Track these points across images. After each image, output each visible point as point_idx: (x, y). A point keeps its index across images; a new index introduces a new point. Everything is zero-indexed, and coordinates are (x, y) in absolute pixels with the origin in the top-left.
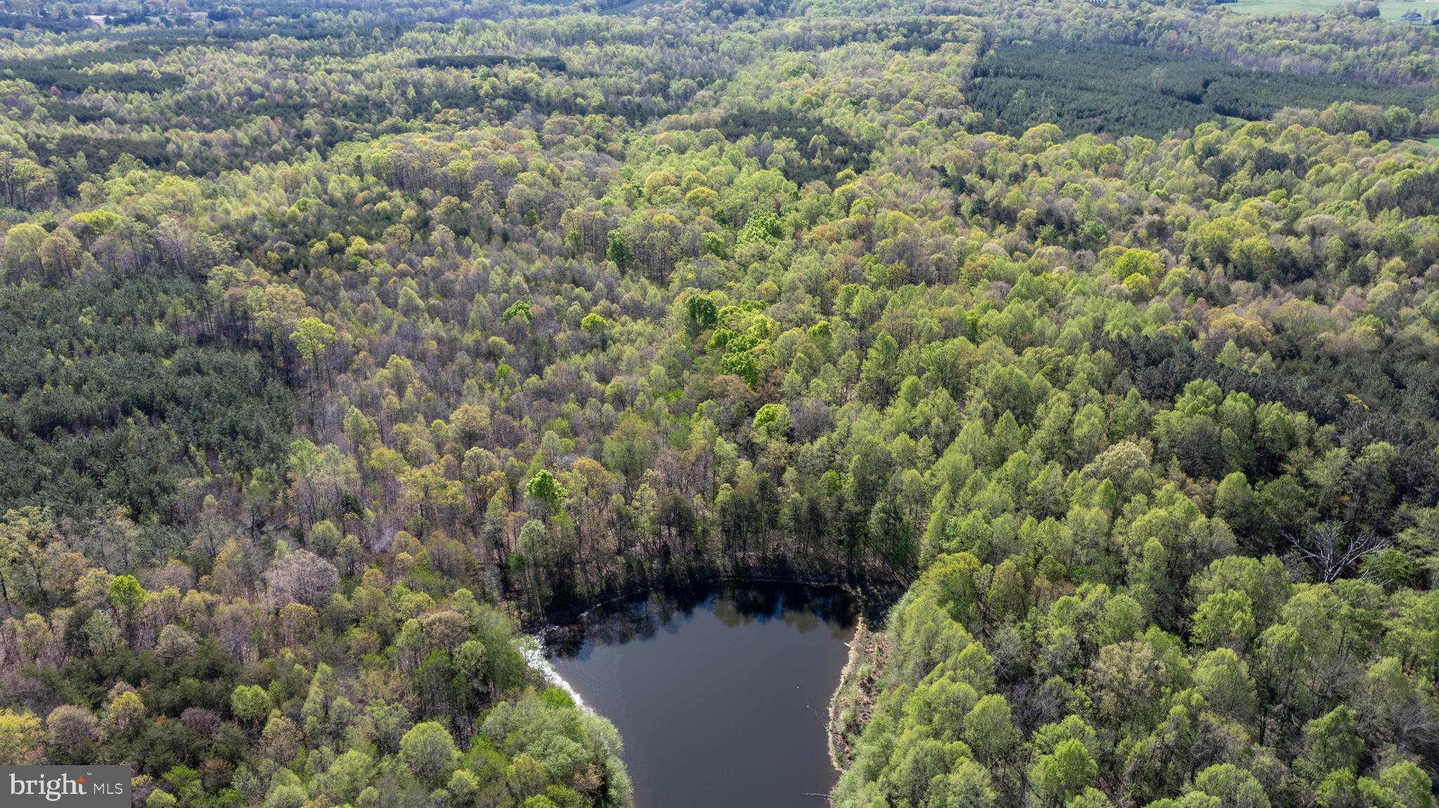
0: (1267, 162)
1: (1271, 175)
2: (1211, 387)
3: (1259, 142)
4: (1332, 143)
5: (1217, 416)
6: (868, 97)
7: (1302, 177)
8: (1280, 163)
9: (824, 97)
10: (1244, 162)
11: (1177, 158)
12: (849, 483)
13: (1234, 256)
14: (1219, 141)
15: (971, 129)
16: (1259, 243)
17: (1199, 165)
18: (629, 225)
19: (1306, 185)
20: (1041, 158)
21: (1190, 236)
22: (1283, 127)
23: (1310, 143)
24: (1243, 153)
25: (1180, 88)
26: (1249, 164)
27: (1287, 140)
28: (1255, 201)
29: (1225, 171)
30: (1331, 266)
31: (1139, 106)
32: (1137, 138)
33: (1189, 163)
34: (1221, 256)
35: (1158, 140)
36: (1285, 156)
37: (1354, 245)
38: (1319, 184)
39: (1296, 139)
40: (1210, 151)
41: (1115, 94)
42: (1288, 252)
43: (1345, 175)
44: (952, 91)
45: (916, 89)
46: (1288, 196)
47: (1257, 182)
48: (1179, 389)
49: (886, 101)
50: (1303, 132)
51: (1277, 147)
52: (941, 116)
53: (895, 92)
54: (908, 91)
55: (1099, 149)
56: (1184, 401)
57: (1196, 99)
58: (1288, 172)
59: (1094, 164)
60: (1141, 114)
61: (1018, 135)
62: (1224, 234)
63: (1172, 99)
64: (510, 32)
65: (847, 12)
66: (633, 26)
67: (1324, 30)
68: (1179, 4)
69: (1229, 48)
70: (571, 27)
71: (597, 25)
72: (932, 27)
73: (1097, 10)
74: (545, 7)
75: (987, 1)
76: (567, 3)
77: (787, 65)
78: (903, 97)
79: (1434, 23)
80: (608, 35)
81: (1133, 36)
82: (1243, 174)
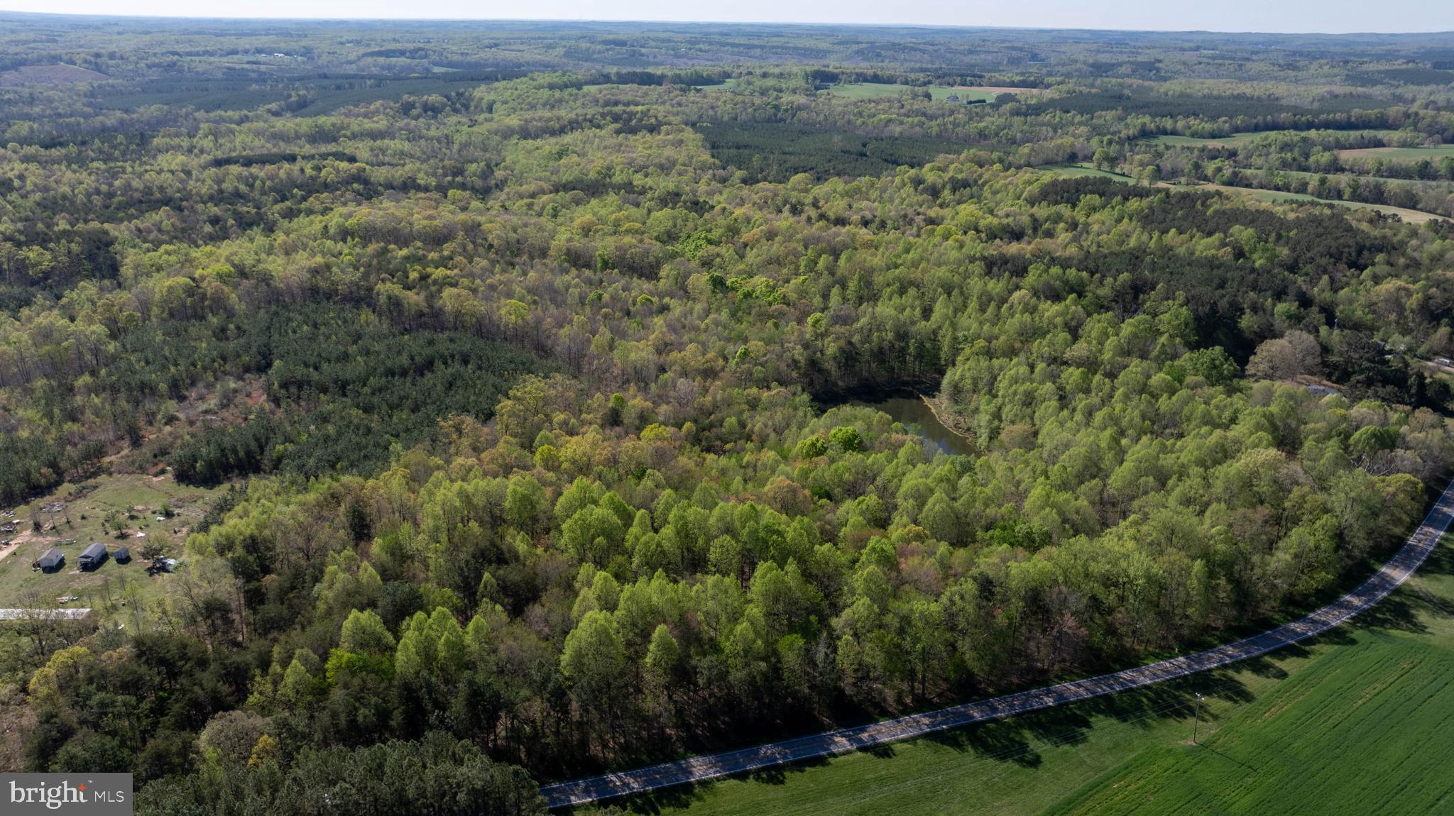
0: (955, 185)
1: (965, 191)
2: (1042, 266)
3: (942, 174)
5: (1051, 278)
6: (646, 167)
7: (982, 191)
8: (966, 184)
9: (609, 169)
10: (943, 186)
11: (898, 188)
12: (890, 335)
13: (984, 229)
14: (915, 176)
16: (987, 220)
17: (918, 190)
18: (604, 246)
19: (988, 195)
20: (813, 194)
24: (938, 180)
25: (850, 148)
26: (948, 186)
27: (956, 172)
30: (1032, 231)
32: (867, 178)
33: (910, 190)
37: (1034, 220)
38: (995, 193)
40: (916, 182)
42: (1004, 225)
44: (706, 157)
45: (678, 159)
46: (980, 201)
47: (959, 196)
48: (1026, 271)
49: (664, 168)
50: (962, 167)
52: (715, 176)
53: (663, 161)
54: (672, 160)
55: (849, 187)
56: (1030, 276)
59: (848, 195)
61: (787, 183)
63: (854, 157)
64: (258, 134)
65: (533, 107)
66: (368, 125)
67: (908, 107)
68: (794, 91)
69: (849, 122)
70: (311, 127)
71: (333, 125)
72: (632, 115)
73: (740, 98)
74: (230, 113)
75: (646, 94)
76: (251, 109)
77: (547, 148)
78: (674, 165)
79: (970, 103)
80: (349, 133)
81: (776, 115)
82: (947, 192)
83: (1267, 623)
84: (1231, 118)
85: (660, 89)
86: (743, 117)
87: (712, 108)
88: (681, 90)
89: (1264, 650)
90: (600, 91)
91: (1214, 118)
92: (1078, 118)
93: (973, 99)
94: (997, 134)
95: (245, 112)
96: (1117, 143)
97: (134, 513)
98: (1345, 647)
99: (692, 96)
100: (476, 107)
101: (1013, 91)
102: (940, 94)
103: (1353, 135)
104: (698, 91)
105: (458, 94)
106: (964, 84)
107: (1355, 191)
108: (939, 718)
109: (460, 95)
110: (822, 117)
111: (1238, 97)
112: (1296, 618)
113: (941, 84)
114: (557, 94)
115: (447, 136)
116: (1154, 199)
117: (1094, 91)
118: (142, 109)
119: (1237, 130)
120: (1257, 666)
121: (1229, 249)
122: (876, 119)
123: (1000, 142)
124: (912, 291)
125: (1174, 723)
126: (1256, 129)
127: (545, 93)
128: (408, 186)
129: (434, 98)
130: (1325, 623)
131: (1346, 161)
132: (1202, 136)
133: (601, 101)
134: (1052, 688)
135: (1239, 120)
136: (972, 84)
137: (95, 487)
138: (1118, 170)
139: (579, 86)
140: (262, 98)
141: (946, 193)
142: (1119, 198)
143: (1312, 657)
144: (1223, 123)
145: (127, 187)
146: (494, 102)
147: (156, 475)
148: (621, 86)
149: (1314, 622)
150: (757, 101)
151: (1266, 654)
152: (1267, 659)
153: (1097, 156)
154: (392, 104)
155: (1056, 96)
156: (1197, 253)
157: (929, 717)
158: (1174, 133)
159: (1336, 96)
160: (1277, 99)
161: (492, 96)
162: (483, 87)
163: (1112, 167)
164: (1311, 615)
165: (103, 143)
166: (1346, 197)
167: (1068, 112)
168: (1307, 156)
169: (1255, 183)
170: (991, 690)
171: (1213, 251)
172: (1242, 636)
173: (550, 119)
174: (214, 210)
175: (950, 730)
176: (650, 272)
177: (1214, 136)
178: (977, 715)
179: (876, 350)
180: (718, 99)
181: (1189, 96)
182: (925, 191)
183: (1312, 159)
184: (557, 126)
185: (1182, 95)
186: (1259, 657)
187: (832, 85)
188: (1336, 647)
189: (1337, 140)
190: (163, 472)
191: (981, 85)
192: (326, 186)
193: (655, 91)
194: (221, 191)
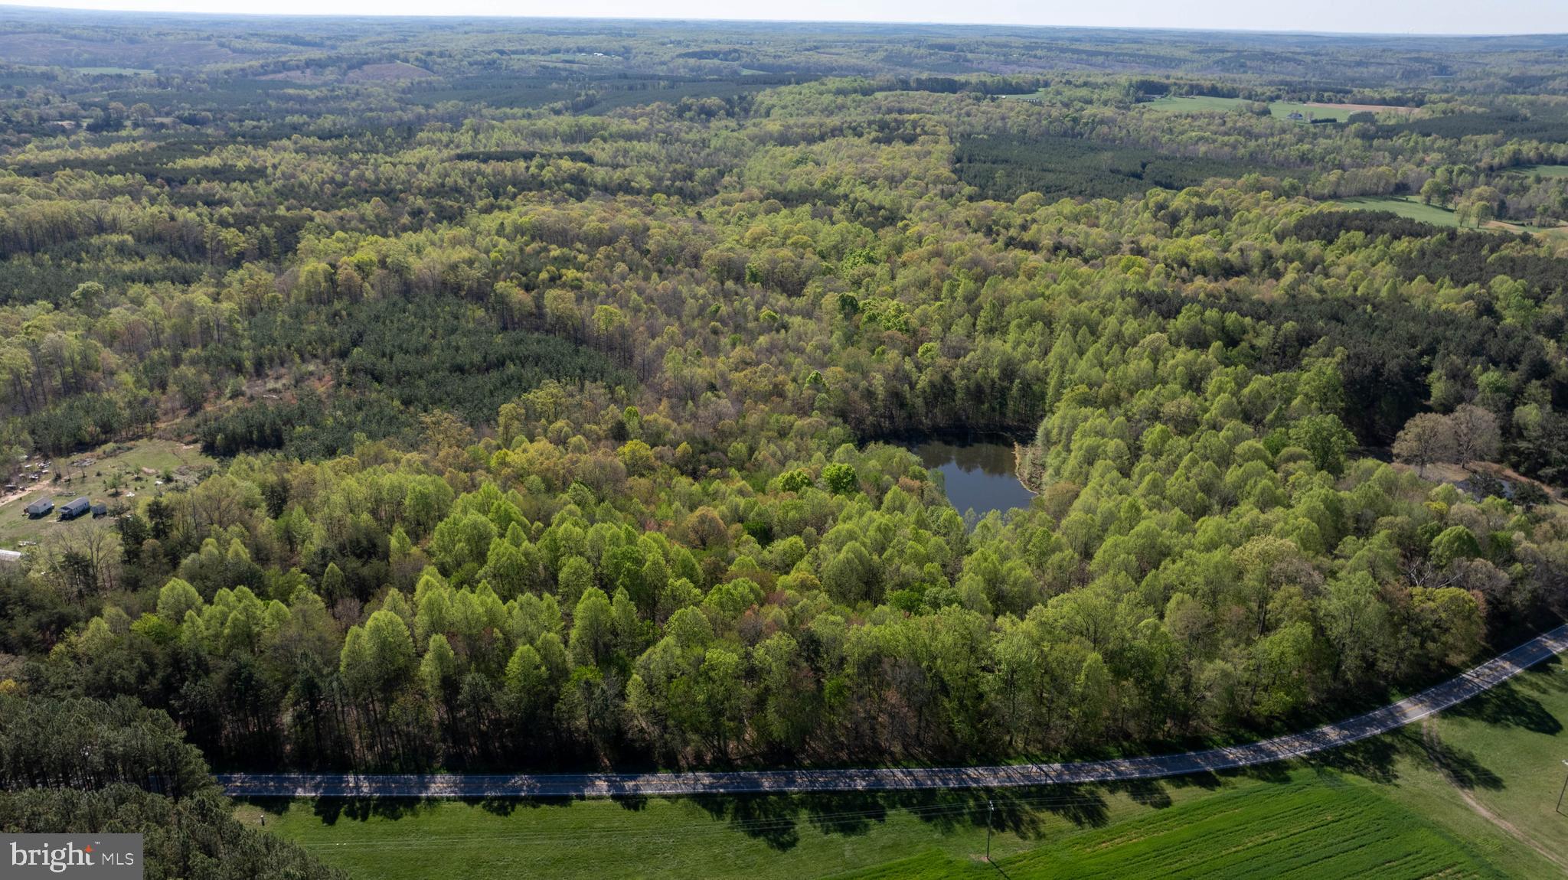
0: (1203, 212)
1: (1208, 220)
2: (1197, 307)
3: (1195, 200)
4: (1248, 199)
5: (1203, 321)
6: (876, 179)
7: (1230, 220)
8: (1213, 212)
9: (837, 179)
10: (1187, 213)
11: (1137, 213)
12: (995, 373)
13: (1193, 264)
14: (1166, 200)
15: (971, 199)
16: (1209, 254)
17: (1155, 216)
18: (758, 260)
19: (1233, 225)
20: (1035, 215)
21: (1161, 254)
22: (1210, 191)
23: (1233, 200)
24: (1186, 207)
25: (1124, 167)
26: (1191, 214)
27: (1215, 198)
28: (1201, 237)
29: (1174, 219)
30: (1256, 270)
31: (1095, 182)
32: (1105, 200)
33: (1147, 215)
34: (1183, 263)
35: (1121, 201)
36: (1216, 207)
37: (1268, 258)
38: (1242, 224)
39: (1221, 197)
40: (1161, 207)
41: (1073, 173)
42: (1227, 260)
43: (1259, 217)
44: (945, 172)
45: (915, 172)
46: (1222, 233)
47: (1199, 226)
48: (1178, 312)
49: (893, 181)
50: (1226, 193)
51: (1209, 202)
52: (943, 191)
53: (897, 174)
54: (908, 173)
55: (1078, 209)
56: (1180, 318)
57: (1139, 177)
58: (1219, 217)
59: (1076, 218)
60: (1098, 188)
61: (1013, 202)
62: (1183, 250)
63: (1120, 177)
64: (516, 131)
65: (810, 112)
66: (627, 125)
67: (1229, 124)
68: (1105, 103)
69: (1155, 139)
70: (570, 127)
71: (594, 125)
72: (900, 124)
73: (1037, 109)
74: (516, 110)
75: (936, 102)
76: (535, 106)
77: (789, 156)
78: (905, 177)
79: (1314, 122)
80: (606, 134)
81: (1073, 129)
82: (1187, 220)
83: (1198, 743)
85: (952, 97)
86: (1032, 131)
88: (976, 98)
89: (1166, 772)
90: (886, 98)
92: (1439, 143)
93: (1320, 117)
95: (530, 110)
96: (1471, 173)
97: (141, 475)
98: (1270, 784)
99: (985, 105)
100: (753, 112)
101: (1375, 109)
102: (1282, 111)
104: (994, 100)
105: (740, 98)
106: (1320, 100)
108: (724, 781)
109: (742, 98)
110: (1124, 132)
112: (1239, 742)
113: (1290, 100)
114: (840, 100)
115: (704, 140)
118: (439, 106)
120: (1141, 789)
121: (1471, 303)
122: (1185, 136)
124: (1039, 326)
127: (827, 99)
128: (619, 188)
129: (713, 101)
130: (1270, 754)
133: (884, 109)
134: (876, 772)
136: (1330, 101)
137: (129, 449)
138: (1450, 206)
139: (867, 92)
140: (555, 96)
142: (1389, 236)
143: (1219, 790)
145: (361, 177)
146: (774, 106)
147: (187, 444)
148: (912, 93)
149: (1260, 750)
150: (1056, 113)
151: (1163, 777)
152: (1163, 783)
153: (1425, 187)
154: (669, 106)
155: (1427, 116)
156: (1434, 306)
157: (714, 777)
161: (775, 100)
162: (768, 91)
163: (1443, 201)
164: (1264, 743)
165: (373, 135)
167: (1429, 135)
171: (1452, 305)
173: (812, 126)
174: (420, 202)
178: (767, 784)
179: (972, 387)
182: (1163, 217)
184: (818, 133)
186: (1155, 779)
187: (1158, 97)
188: (1260, 783)
190: (196, 441)
191: (1341, 102)
192: (542, 185)
193: (944, 99)
194: (443, 185)
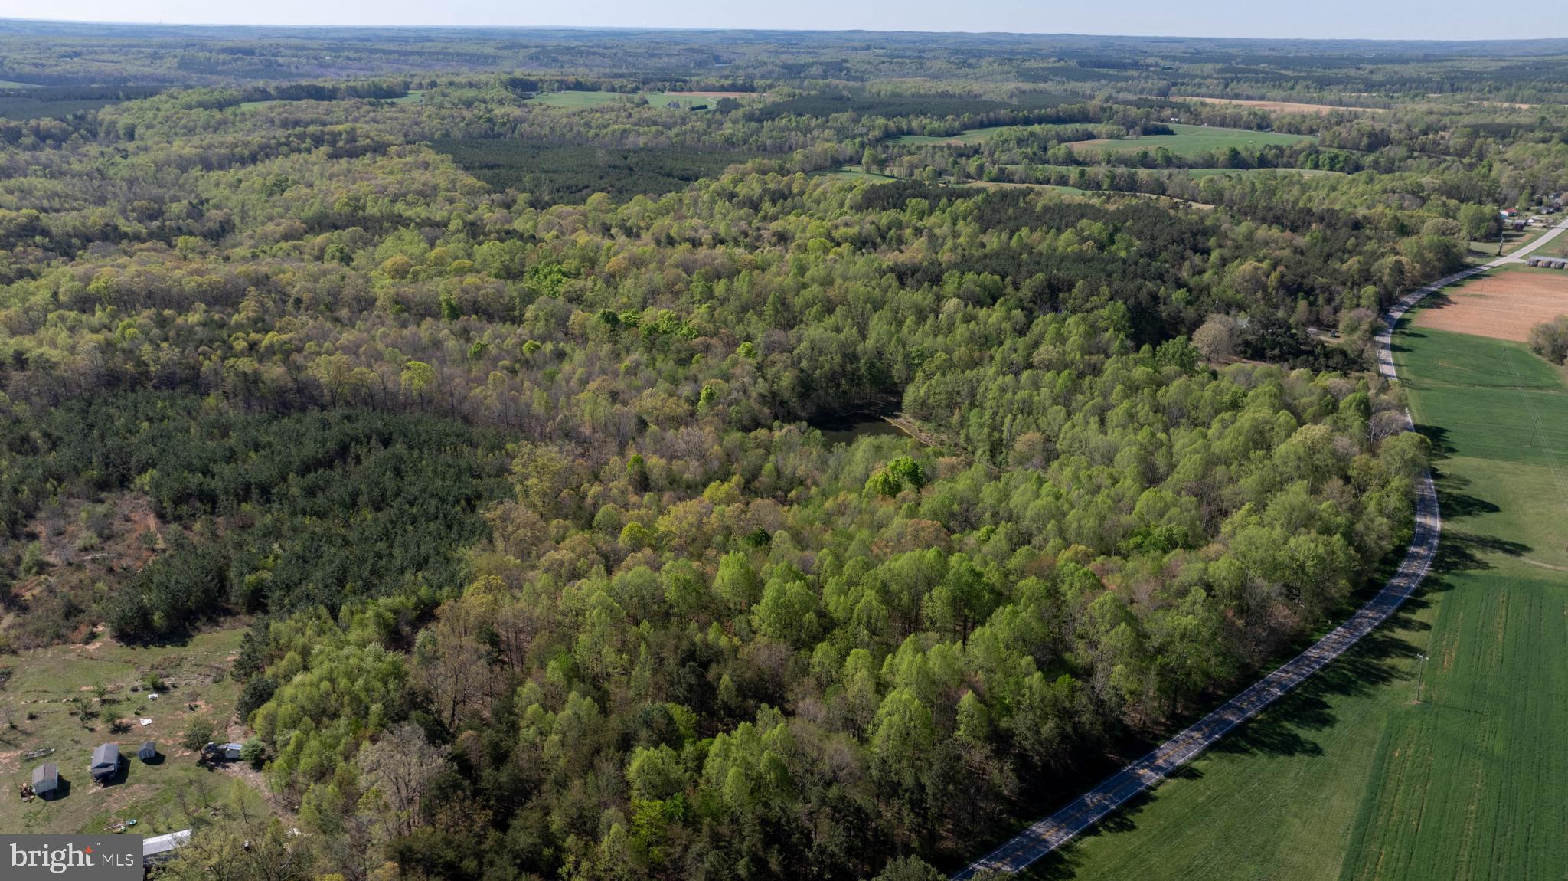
44: (469, 180)
68: (501, 102)
79: (693, 109)
83: (1375, 583)
84: (958, 116)
87: (417, 124)
88: (371, 105)
89: (1393, 607)
91: (942, 117)
92: (814, 122)
93: (693, 105)
94: (745, 142)
96: (870, 145)
98: (1449, 593)
100: (108, 133)
101: (732, 95)
102: (660, 102)
103: (1070, 128)
104: (392, 104)
106: (674, 89)
107: (1112, 181)
108: (1205, 729)
110: (548, 129)
111: (943, 95)
112: (1391, 574)
113: (650, 90)
115: (98, 170)
116: (979, 198)
117: (813, 93)
119: (966, 127)
120: (1402, 623)
122: (609, 130)
123: (750, 149)
125: (1385, 687)
126: (982, 125)
128: (110, 235)
129: (43, 122)
130: (1415, 575)
131: (1080, 154)
132: (939, 135)
133: (283, 121)
134: (1268, 679)
135: (966, 118)
138: (887, 172)
139: (235, 104)
141: (766, 206)
142: (944, 200)
143: (1433, 606)
144: (950, 121)
146: (133, 127)
147: (87, 642)
148: (295, 103)
149: (1407, 575)
150: (468, 115)
151: (1398, 610)
153: (865, 159)
155: (779, 99)
157: (1196, 730)
158: (910, 132)
159: (1024, 92)
160: (976, 96)
161: (126, 119)
162: (106, 108)
163: (881, 170)
164: (1400, 570)
166: (1105, 186)
167: (801, 115)
168: (1045, 150)
169: (1016, 178)
170: (1220, 693)
172: (1369, 599)
173: (227, 145)
175: (1224, 737)
176: (511, 315)
177: (950, 134)
178: (1233, 719)
179: (828, 375)
180: (419, 113)
181: (899, 95)
182: (742, 204)
183: (1050, 153)
185: (894, 95)
186: (1395, 614)
187: (536, 94)
188: (1443, 594)
189: (1058, 134)
190: (93, 636)
193: (340, 107)
